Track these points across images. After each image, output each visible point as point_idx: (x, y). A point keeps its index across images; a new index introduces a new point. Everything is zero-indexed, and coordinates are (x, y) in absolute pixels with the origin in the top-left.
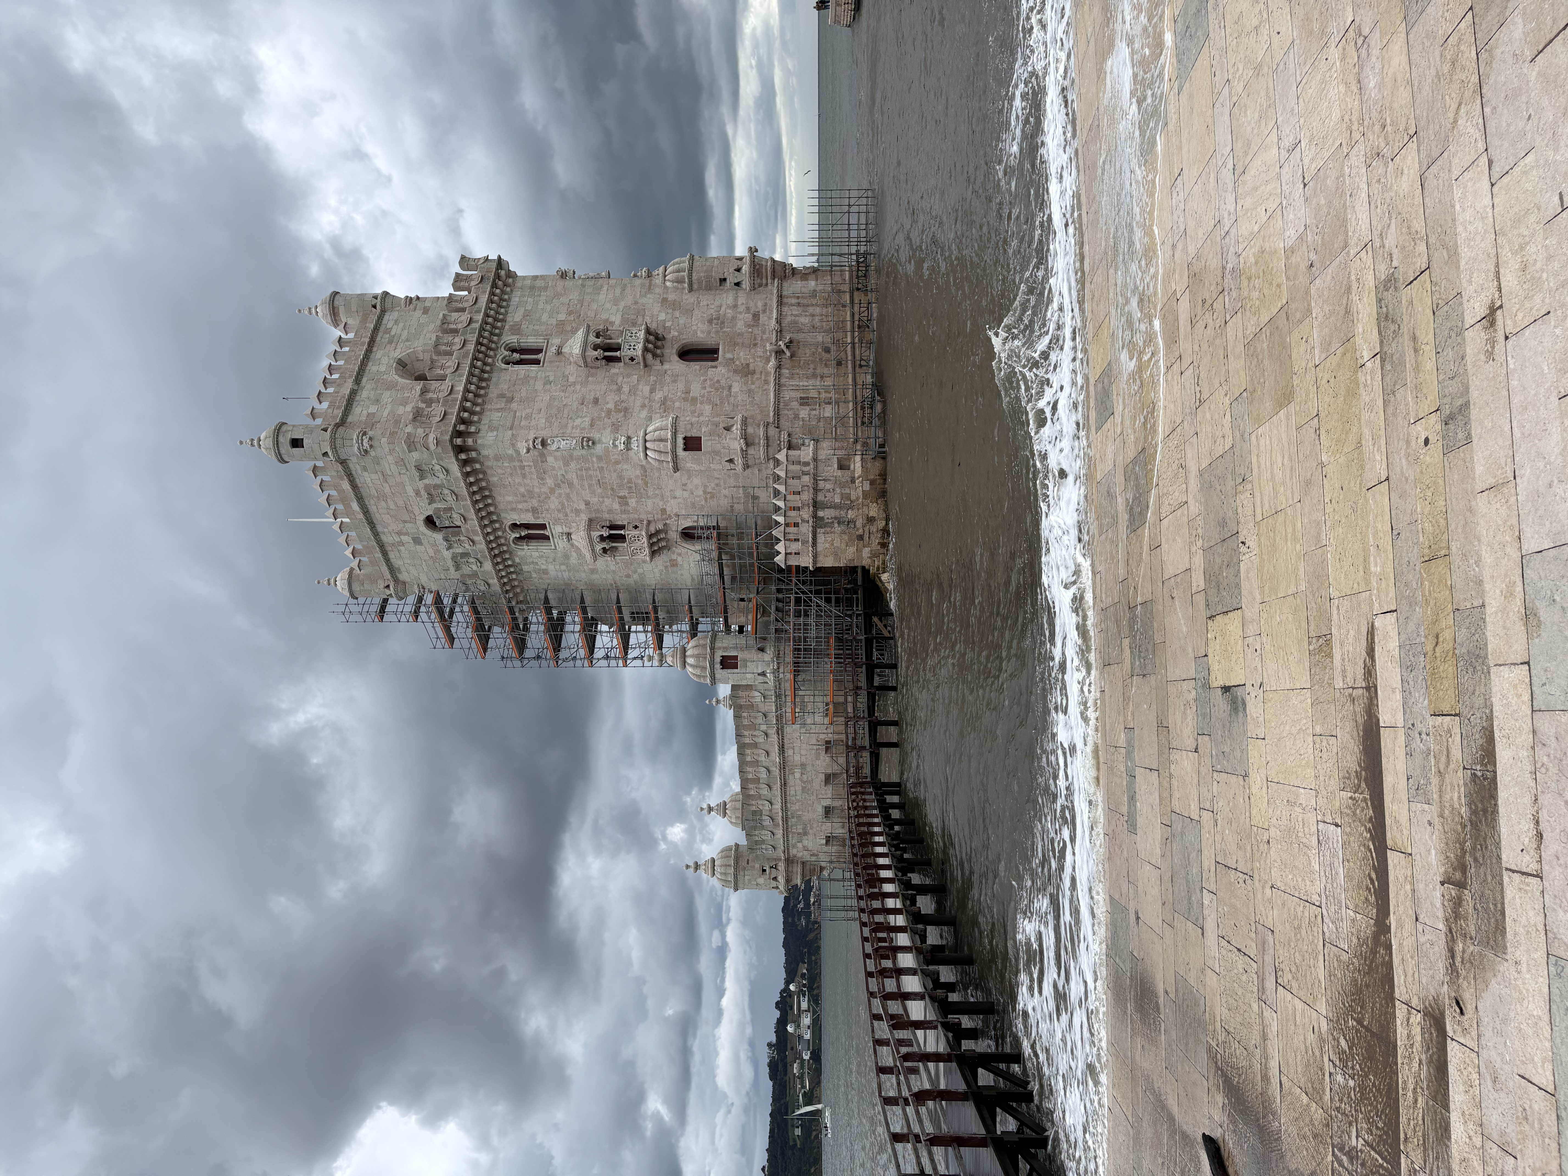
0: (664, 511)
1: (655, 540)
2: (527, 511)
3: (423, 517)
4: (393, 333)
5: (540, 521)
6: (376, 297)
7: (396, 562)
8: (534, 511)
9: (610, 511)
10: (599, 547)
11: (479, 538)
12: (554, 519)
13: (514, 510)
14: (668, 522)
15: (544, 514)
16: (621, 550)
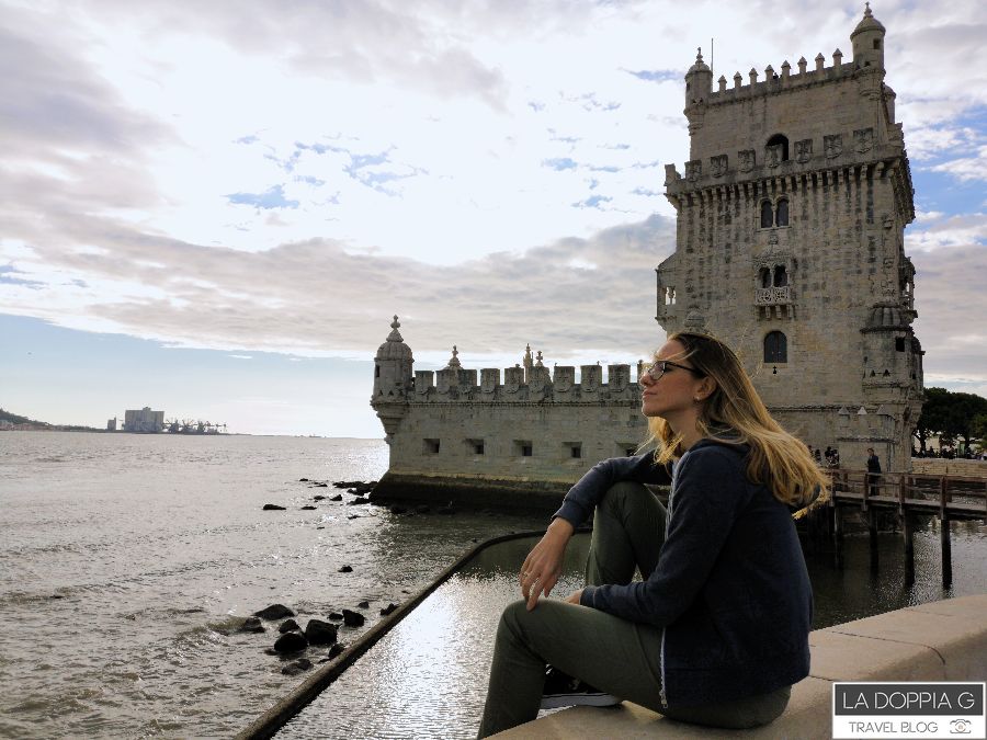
0: (807, 318)
1: (778, 309)
2: (805, 212)
3: (785, 132)
5: (789, 221)
7: (729, 109)
8: (805, 217)
9: (804, 277)
10: (771, 265)
11: (778, 172)
12: (792, 231)
13: (807, 202)
14: (793, 320)
15: (800, 225)
16: (765, 283)
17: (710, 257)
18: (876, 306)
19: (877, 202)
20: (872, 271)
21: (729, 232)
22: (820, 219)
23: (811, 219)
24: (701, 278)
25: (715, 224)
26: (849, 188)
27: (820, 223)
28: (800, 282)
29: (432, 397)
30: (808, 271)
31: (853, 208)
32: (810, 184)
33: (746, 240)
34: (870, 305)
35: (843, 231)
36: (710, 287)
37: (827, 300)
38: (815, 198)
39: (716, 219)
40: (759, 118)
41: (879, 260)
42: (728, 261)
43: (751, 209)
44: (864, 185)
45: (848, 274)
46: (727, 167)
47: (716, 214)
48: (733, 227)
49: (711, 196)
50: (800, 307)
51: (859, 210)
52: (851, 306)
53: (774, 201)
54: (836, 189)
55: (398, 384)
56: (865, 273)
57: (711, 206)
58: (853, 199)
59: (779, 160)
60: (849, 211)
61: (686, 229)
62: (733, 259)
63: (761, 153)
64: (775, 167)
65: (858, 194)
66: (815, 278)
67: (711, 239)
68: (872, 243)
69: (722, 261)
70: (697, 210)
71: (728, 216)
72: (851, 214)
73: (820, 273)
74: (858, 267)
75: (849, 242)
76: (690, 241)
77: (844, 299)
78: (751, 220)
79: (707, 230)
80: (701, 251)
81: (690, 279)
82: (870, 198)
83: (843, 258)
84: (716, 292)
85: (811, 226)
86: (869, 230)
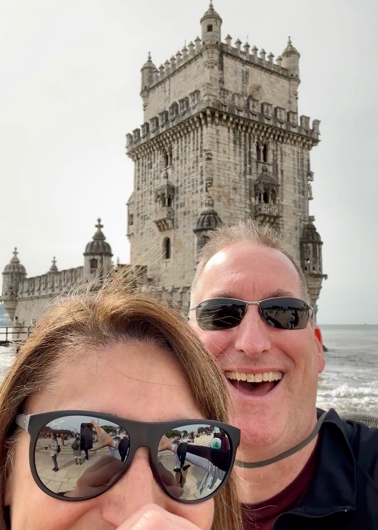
0: (177, 227)
1: (163, 223)
2: (178, 154)
3: (177, 100)
4: (276, 84)
5: (173, 162)
6: (297, 76)
8: (178, 158)
9: (177, 199)
11: (164, 129)
12: (173, 169)
13: (178, 147)
14: (173, 230)
15: (176, 163)
17: (145, 192)
18: (202, 215)
19: (204, 141)
20: (202, 190)
21: (151, 173)
22: (183, 159)
23: (180, 159)
24: (142, 206)
25: (147, 170)
26: (194, 134)
27: (183, 162)
28: (176, 203)
30: (178, 195)
31: (195, 148)
32: (178, 135)
33: (157, 178)
34: (200, 214)
35: (191, 165)
36: (145, 212)
37: (185, 214)
38: (182, 145)
39: (147, 165)
40: (167, 94)
41: (205, 182)
42: (151, 192)
43: (159, 157)
44: (199, 129)
45: (193, 193)
47: (147, 163)
48: (153, 170)
50: (176, 220)
51: (197, 149)
52: (193, 216)
53: (167, 150)
54: (189, 136)
56: (199, 191)
57: (146, 157)
58: (195, 141)
59: (164, 121)
60: (194, 150)
61: (137, 175)
64: (163, 127)
65: (197, 137)
66: (181, 199)
67: (145, 179)
68: (202, 171)
69: (149, 193)
70: (141, 161)
71: (151, 163)
72: (195, 152)
73: (183, 195)
74: (196, 188)
75: (194, 172)
76: (138, 183)
77: (191, 212)
78: (159, 165)
79: (144, 175)
80: (142, 189)
81: (138, 208)
82: (202, 139)
83: (191, 184)
84: (147, 215)
85: (180, 164)
86: (201, 161)
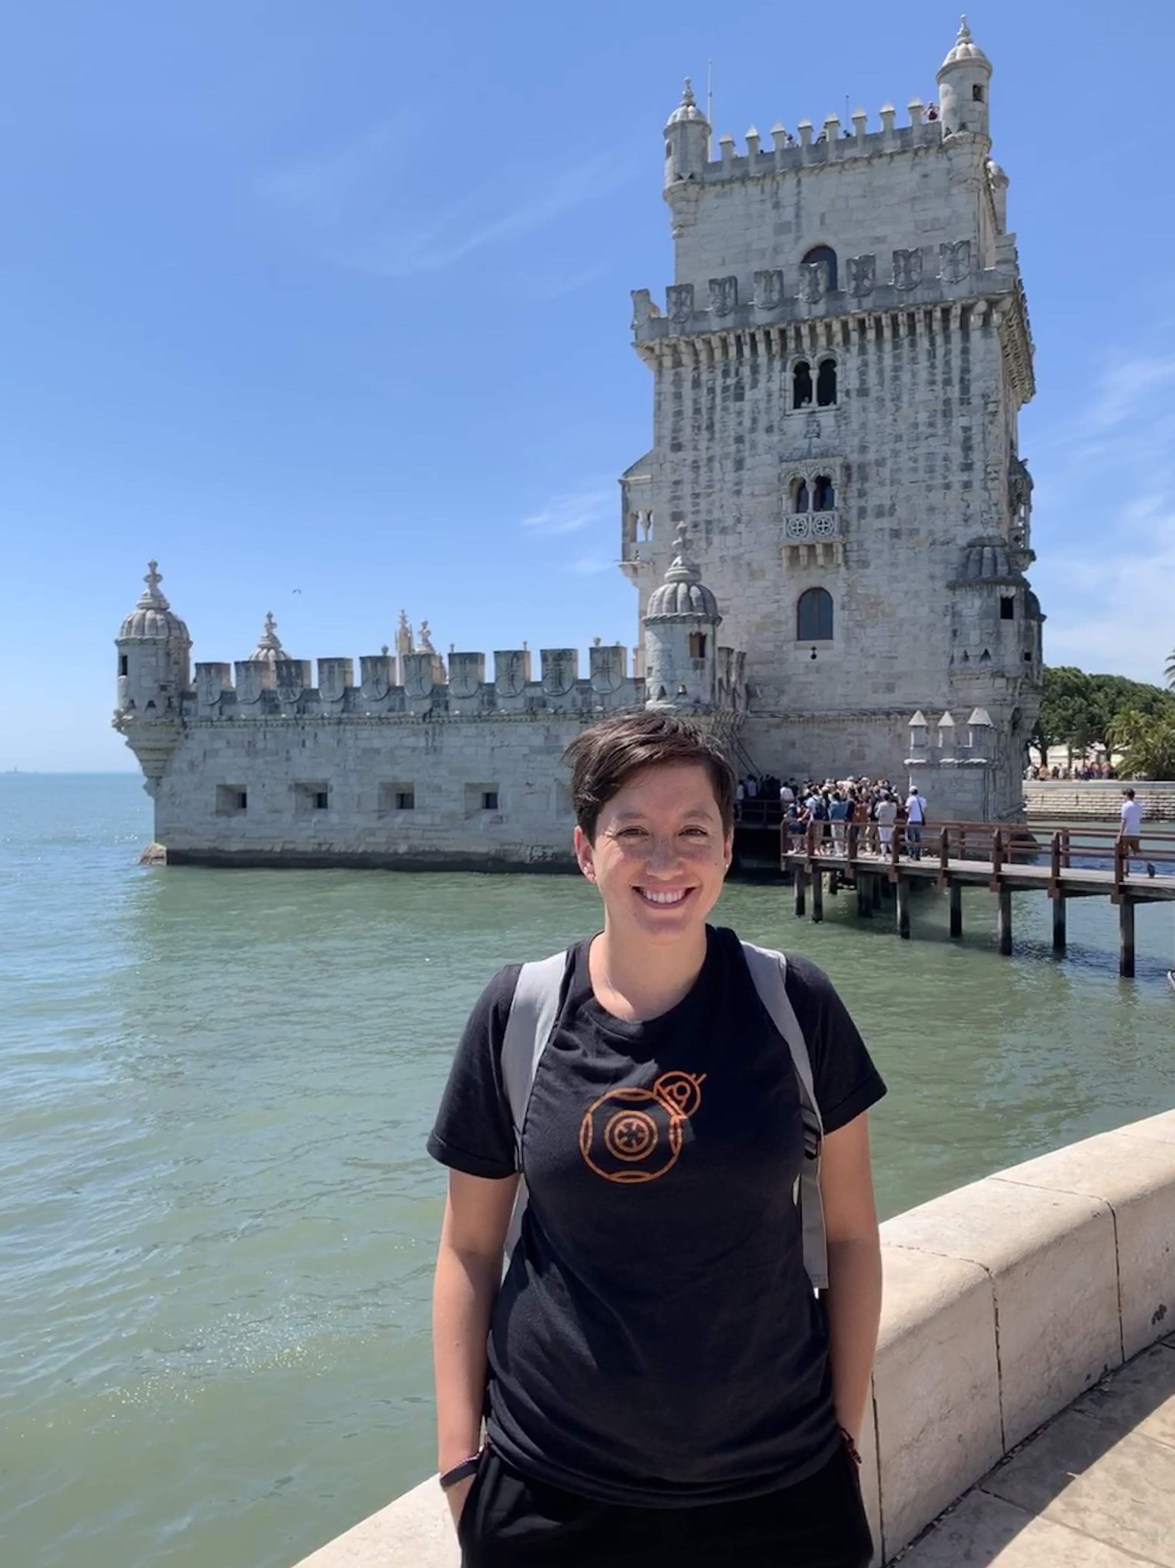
0: (864, 564)
1: (819, 549)
2: (863, 382)
3: (830, 241)
5: (840, 397)
7: (738, 193)
8: (863, 392)
9: (862, 494)
10: (807, 473)
11: (820, 309)
12: (842, 416)
13: (865, 364)
14: (843, 569)
15: (855, 404)
16: (800, 506)
17: (710, 459)
18: (971, 545)
19: (976, 369)
20: (967, 485)
21: (740, 413)
22: (888, 397)
23: (873, 394)
24: (696, 496)
25: (718, 400)
26: (932, 342)
27: (889, 404)
28: (855, 503)
29: (228, 710)
30: (866, 485)
31: (939, 378)
32: (871, 335)
33: (769, 429)
34: (962, 542)
35: (923, 417)
36: (709, 512)
37: (896, 534)
38: (880, 359)
39: (718, 390)
40: (788, 214)
41: (978, 466)
42: (739, 465)
43: (776, 375)
44: (956, 339)
45: (929, 488)
46: (736, 299)
47: (719, 382)
48: (746, 406)
49: (711, 351)
50: (855, 546)
51: (947, 382)
52: (931, 544)
53: (814, 363)
54: (913, 344)
55: (163, 688)
56: (957, 487)
58: (939, 361)
59: (822, 288)
60: (933, 383)
61: (669, 407)
62: (748, 463)
63: (791, 276)
64: (816, 302)
65: (948, 353)
66: (879, 496)
67: (710, 427)
68: (967, 439)
69: (729, 465)
70: (687, 373)
71: (739, 386)
72: (935, 387)
73: (887, 488)
74: (945, 478)
75: (932, 436)
76: (676, 430)
77: (923, 533)
78: (776, 395)
79: (704, 411)
80: (695, 448)
81: (676, 498)
82: (965, 360)
83: (922, 464)
84: (719, 520)
85: (872, 407)
86: (962, 415)
